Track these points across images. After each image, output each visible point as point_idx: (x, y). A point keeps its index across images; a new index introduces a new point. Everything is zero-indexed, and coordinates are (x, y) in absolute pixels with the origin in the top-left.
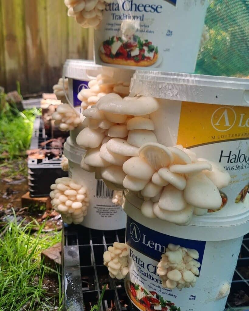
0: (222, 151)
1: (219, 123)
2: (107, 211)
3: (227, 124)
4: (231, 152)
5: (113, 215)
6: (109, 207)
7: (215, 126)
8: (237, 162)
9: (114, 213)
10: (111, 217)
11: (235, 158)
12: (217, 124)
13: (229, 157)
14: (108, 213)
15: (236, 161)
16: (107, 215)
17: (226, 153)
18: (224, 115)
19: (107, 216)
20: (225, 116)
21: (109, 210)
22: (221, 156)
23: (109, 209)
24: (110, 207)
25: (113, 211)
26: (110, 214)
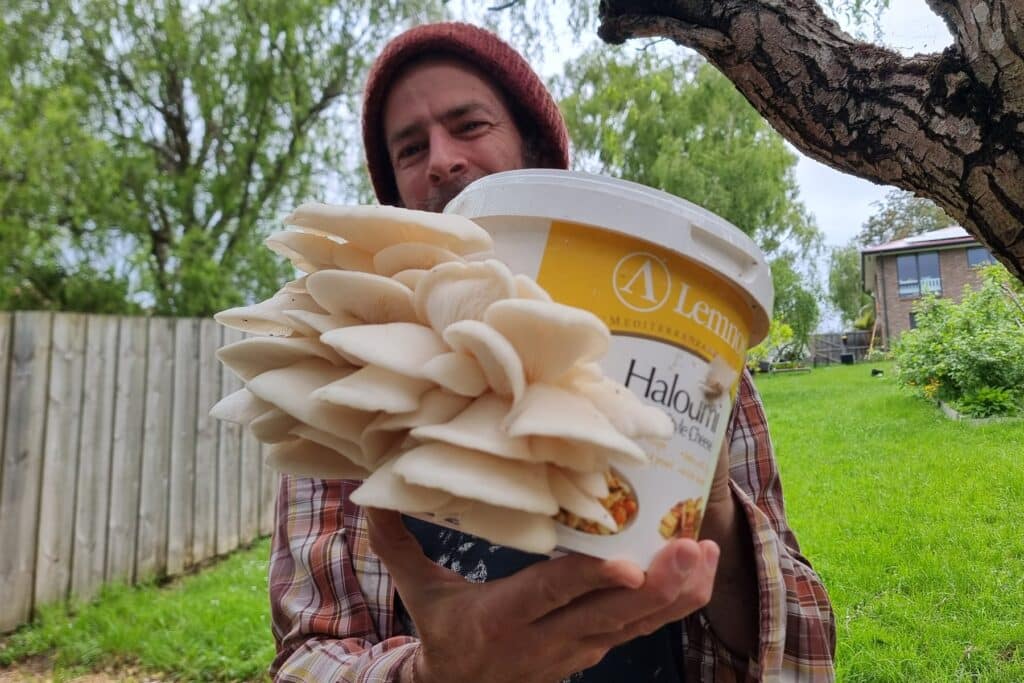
0: (633, 362)
1: (631, 288)
3: (650, 296)
4: (654, 370)
7: (621, 292)
8: (669, 405)
11: (665, 392)
12: (626, 289)
13: (650, 381)
15: (666, 401)
17: (642, 369)
18: (643, 273)
20: (646, 273)
22: (630, 373)
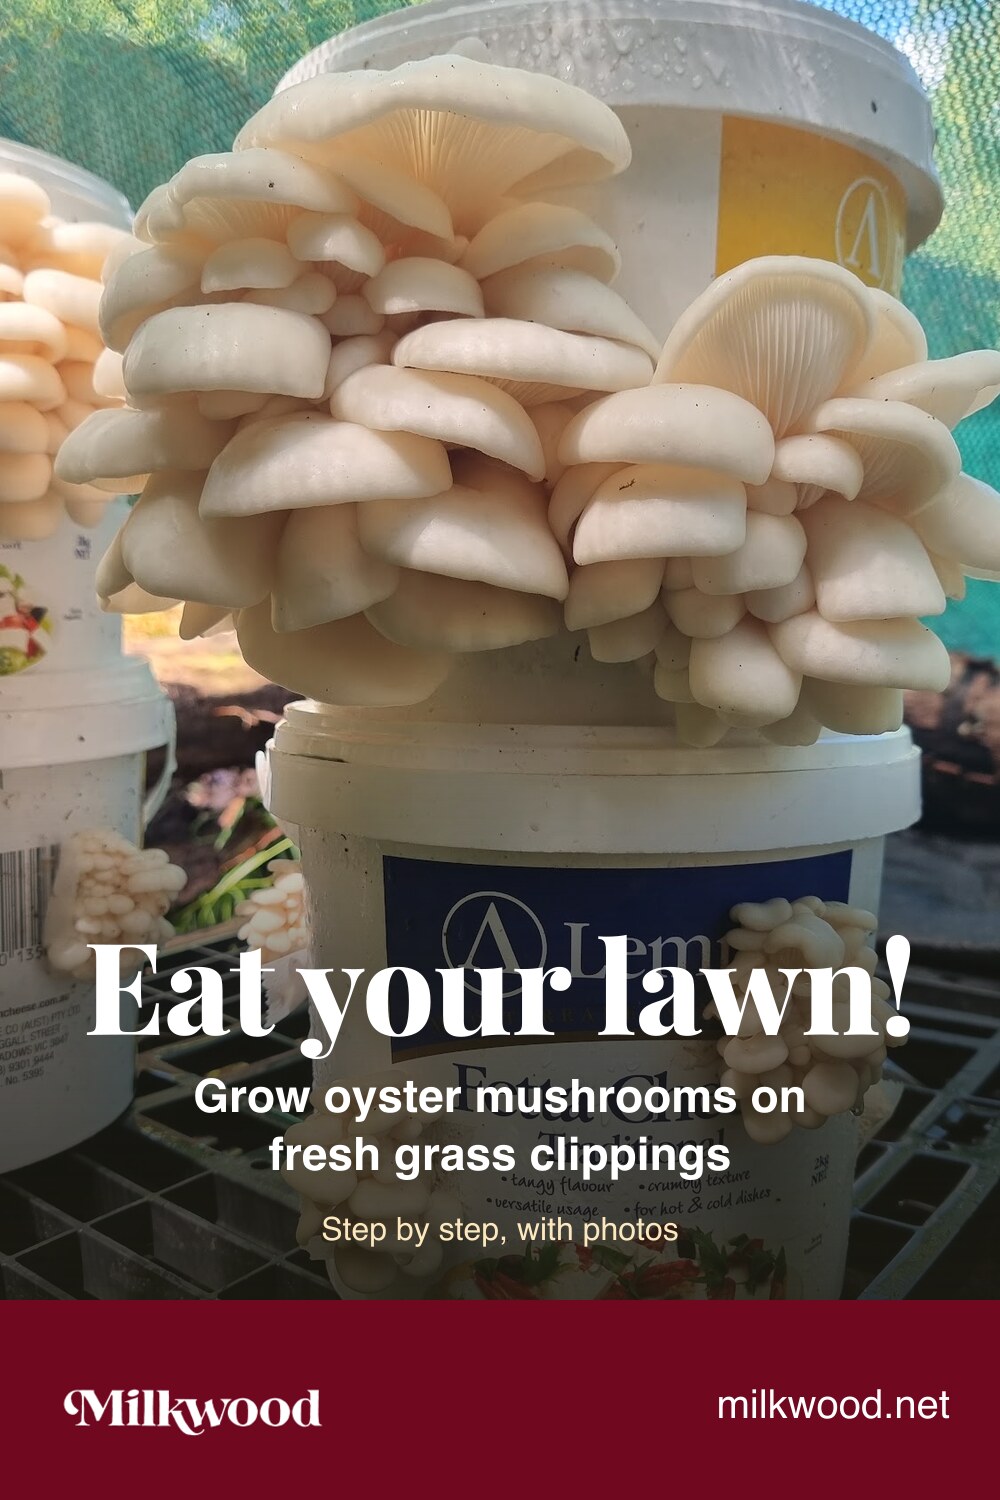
2: (15, 1042)
5: (49, 1057)
6: (22, 1018)
9: (55, 1042)
10: (36, 1073)
14: (22, 1052)
16: (19, 1066)
19: (18, 1074)
21: (28, 1032)
23: (28, 1025)
24: (31, 1016)
25: (46, 1033)
26: (30, 1057)
